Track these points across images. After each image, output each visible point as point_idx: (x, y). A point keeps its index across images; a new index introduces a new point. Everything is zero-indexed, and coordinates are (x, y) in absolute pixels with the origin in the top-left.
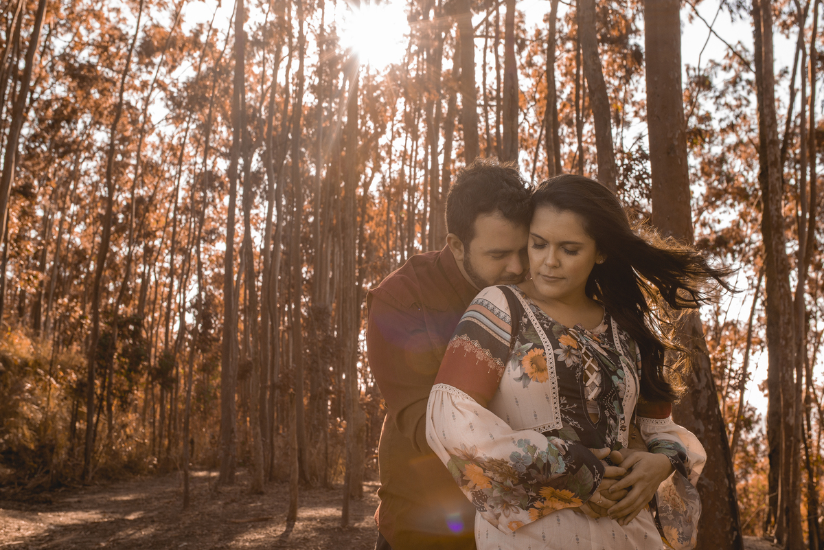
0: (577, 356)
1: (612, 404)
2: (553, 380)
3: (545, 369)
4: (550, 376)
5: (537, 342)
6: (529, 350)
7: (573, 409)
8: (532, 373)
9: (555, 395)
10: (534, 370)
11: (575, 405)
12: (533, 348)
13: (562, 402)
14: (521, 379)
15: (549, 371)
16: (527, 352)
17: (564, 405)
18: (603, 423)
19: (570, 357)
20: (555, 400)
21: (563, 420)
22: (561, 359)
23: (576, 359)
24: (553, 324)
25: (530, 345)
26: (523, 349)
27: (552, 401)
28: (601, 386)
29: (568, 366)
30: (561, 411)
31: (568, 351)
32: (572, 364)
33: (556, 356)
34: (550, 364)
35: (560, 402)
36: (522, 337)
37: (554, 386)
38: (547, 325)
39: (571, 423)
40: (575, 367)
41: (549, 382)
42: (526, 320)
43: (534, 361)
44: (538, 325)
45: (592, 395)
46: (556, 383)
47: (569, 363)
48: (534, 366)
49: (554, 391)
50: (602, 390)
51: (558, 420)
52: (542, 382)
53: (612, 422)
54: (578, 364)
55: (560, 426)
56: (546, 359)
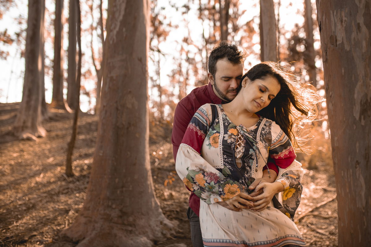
0: (234, 139)
1: (249, 161)
2: (220, 148)
3: (218, 142)
4: (219, 145)
5: (218, 130)
6: (214, 134)
7: (229, 161)
8: (212, 144)
9: (221, 154)
10: (213, 142)
11: (230, 159)
12: (216, 133)
13: (224, 157)
14: (208, 145)
15: (219, 143)
16: (213, 134)
17: (226, 159)
18: (244, 168)
19: (230, 138)
20: (221, 156)
21: (224, 164)
22: (225, 139)
23: (233, 140)
24: (230, 123)
25: (215, 131)
26: (212, 133)
27: (220, 156)
28: (244, 153)
29: (228, 142)
30: (224, 161)
31: (230, 136)
32: (230, 142)
33: (224, 137)
34: (220, 141)
35: (223, 157)
36: (213, 127)
37: (220, 150)
38: (227, 123)
39: (227, 167)
40: (231, 143)
41: (219, 148)
42: (218, 120)
43: (214, 139)
44: (222, 123)
45: (238, 156)
46: (222, 149)
47: (229, 141)
48: (214, 140)
49: (221, 152)
50: (244, 154)
51: (222, 165)
52: (216, 148)
53: (248, 168)
54: (233, 142)
55: (222, 167)
56: (219, 138)
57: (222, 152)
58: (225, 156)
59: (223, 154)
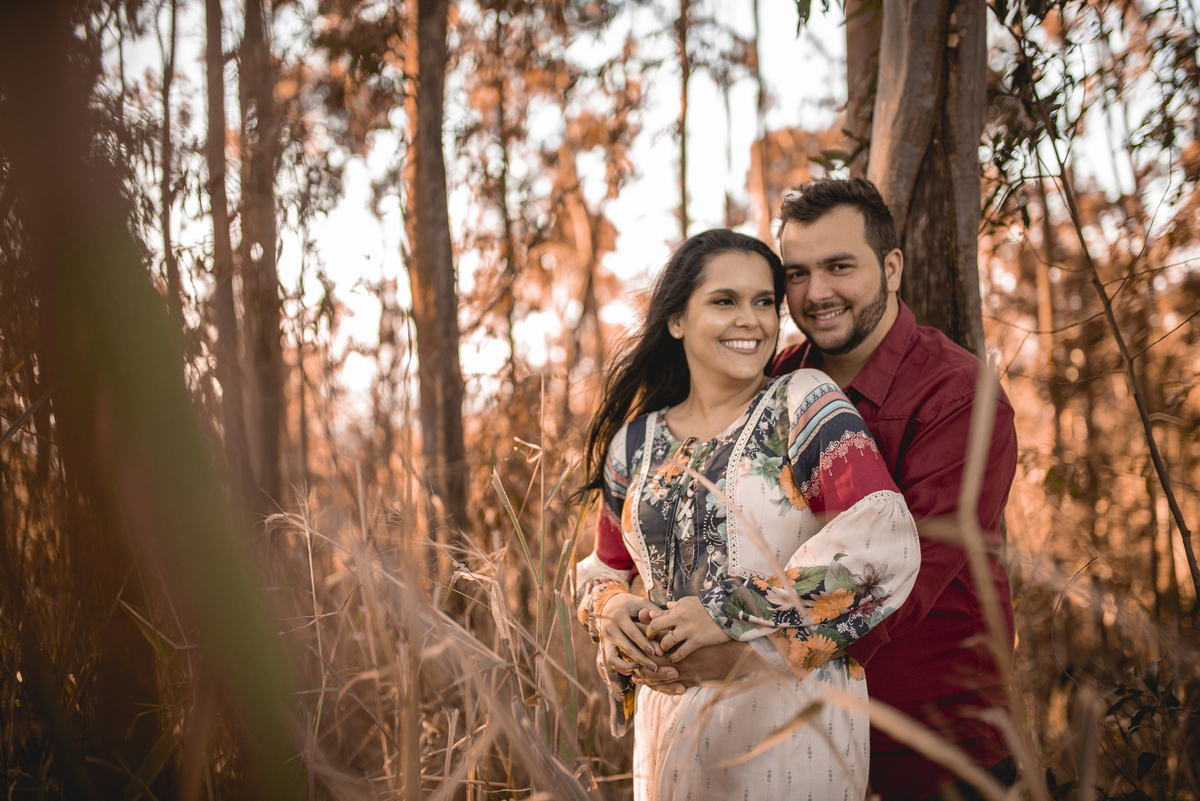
57: (642, 539)
58: (654, 550)
59: (648, 544)
